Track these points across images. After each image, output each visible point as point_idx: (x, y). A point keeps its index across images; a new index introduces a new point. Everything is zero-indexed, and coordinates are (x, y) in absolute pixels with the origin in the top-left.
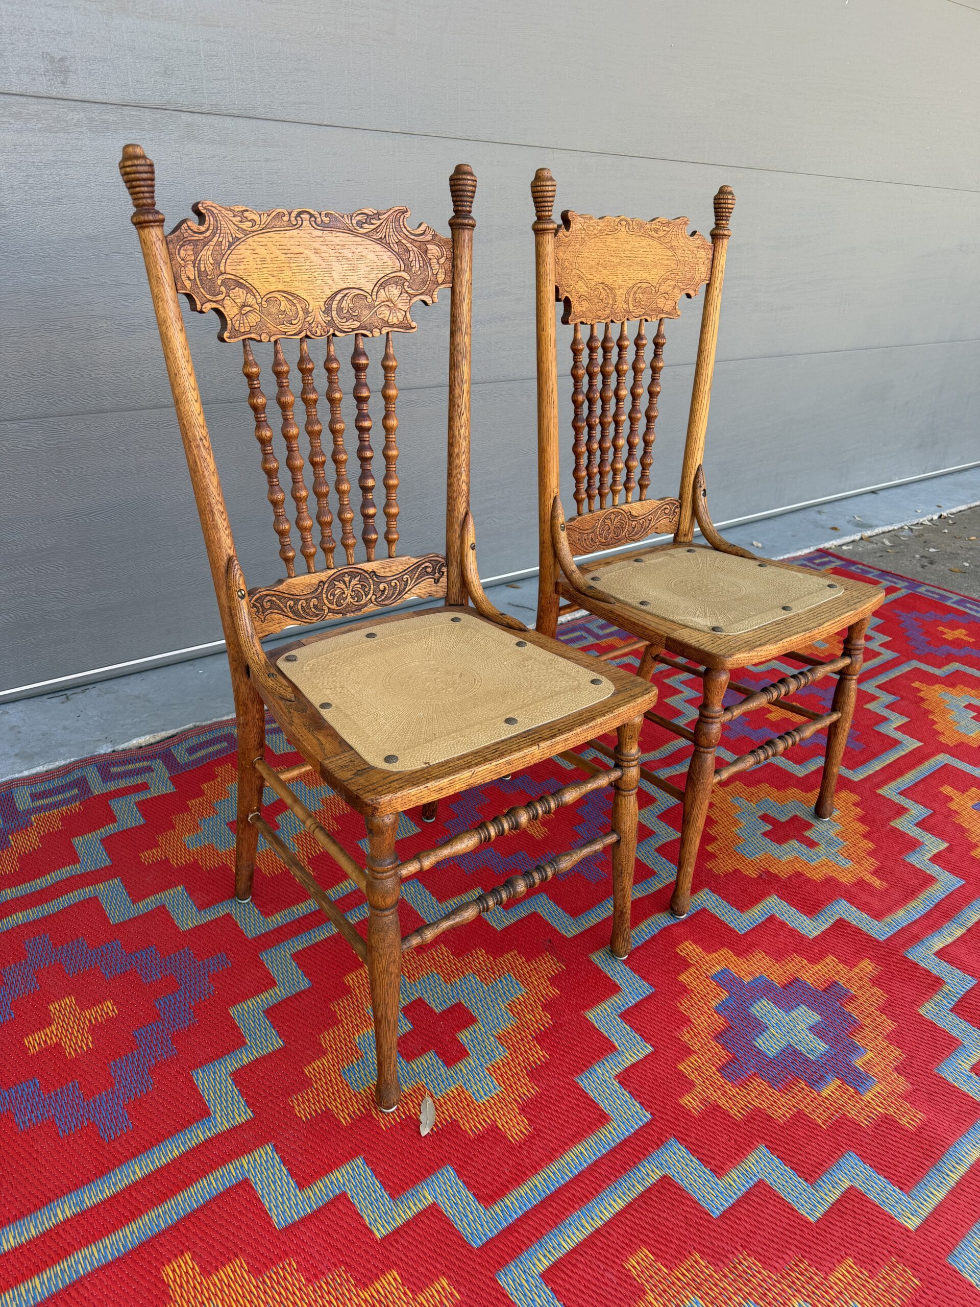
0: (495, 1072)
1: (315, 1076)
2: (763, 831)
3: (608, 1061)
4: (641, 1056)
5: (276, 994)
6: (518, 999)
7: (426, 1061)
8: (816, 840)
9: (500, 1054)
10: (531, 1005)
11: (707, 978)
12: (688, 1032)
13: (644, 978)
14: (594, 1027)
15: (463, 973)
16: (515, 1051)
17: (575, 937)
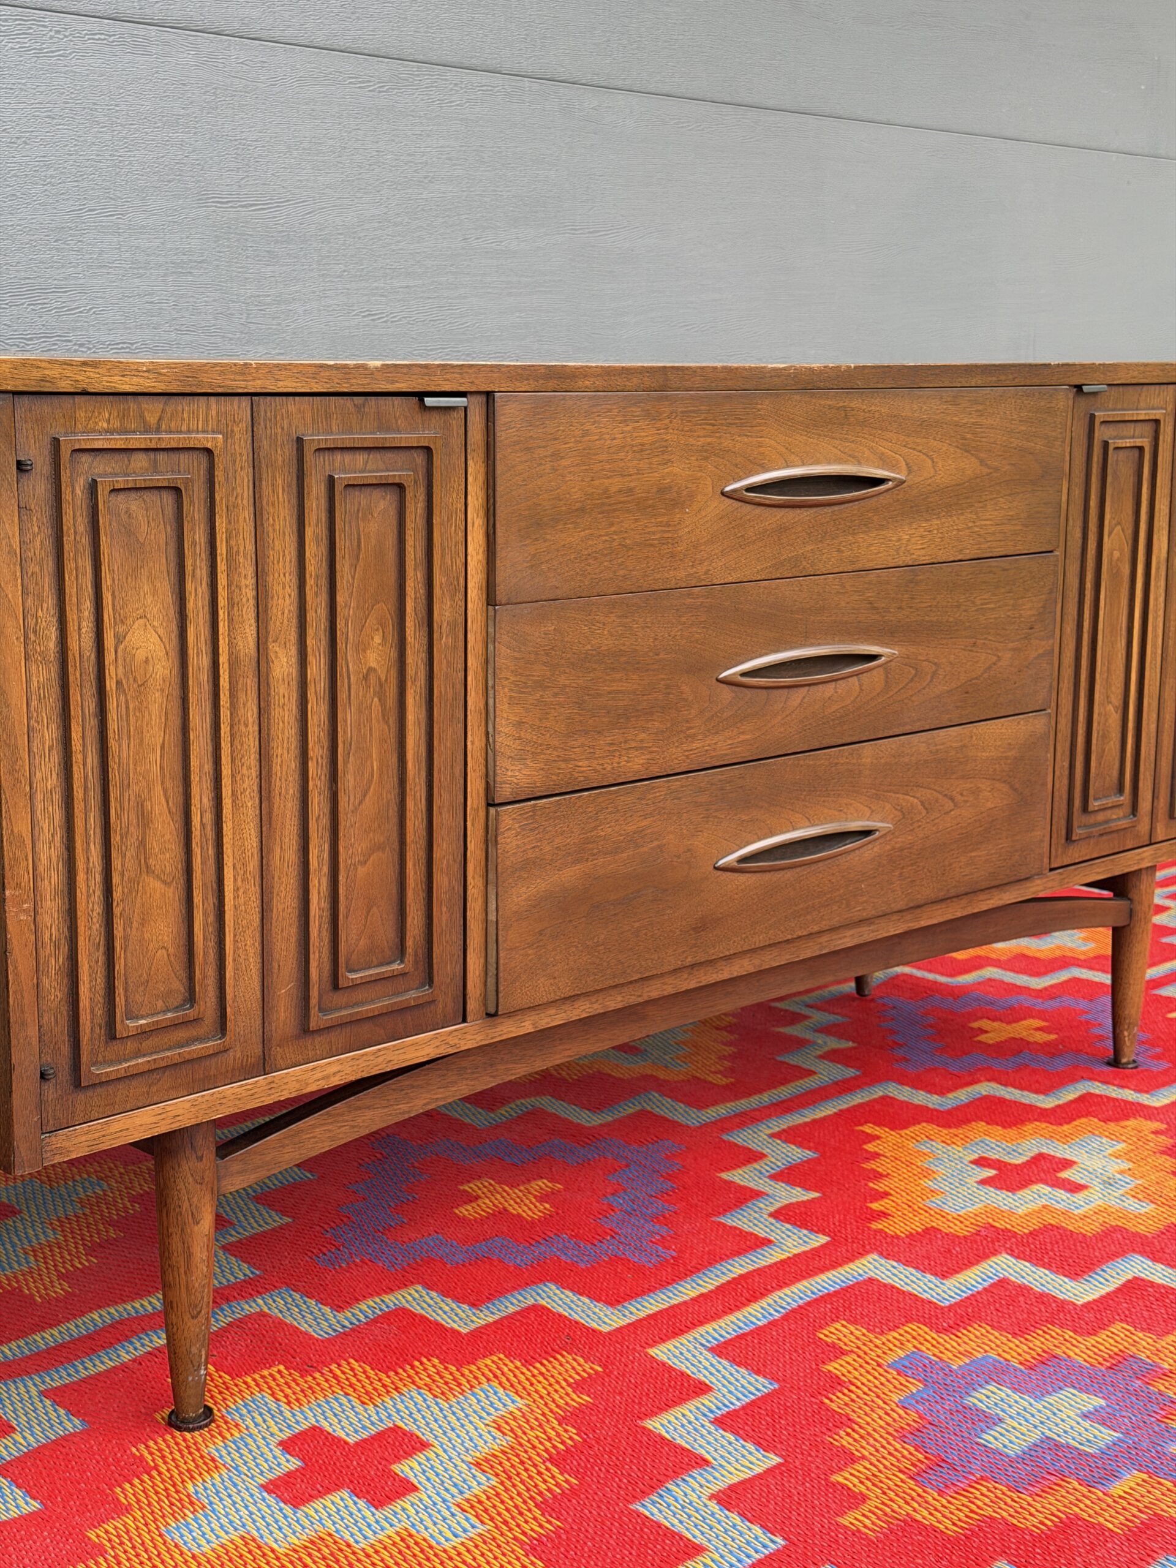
0: (472, 1507)
1: (110, 1540)
2: (980, 1178)
3: (694, 1478)
4: (758, 1470)
5: (15, 1443)
6: (511, 1413)
7: (333, 1503)
8: (1082, 1182)
9: (479, 1484)
10: (537, 1419)
11: (879, 1365)
12: (848, 1434)
13: (758, 1372)
14: (663, 1438)
15: (397, 1389)
16: (510, 1478)
17: (619, 1330)
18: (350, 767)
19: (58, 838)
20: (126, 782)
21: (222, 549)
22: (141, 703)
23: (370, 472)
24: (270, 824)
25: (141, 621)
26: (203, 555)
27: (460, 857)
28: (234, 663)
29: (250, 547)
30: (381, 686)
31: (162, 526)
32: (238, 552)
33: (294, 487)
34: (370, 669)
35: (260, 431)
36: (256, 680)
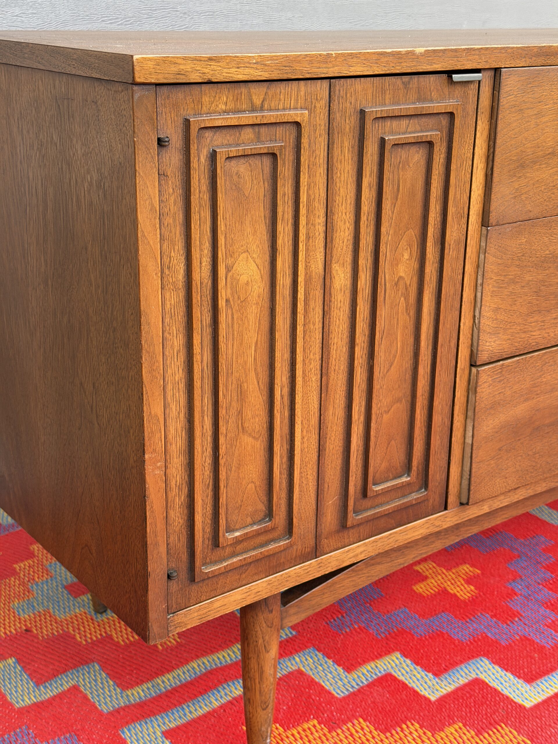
18: (382, 347)
19: (182, 415)
20: (230, 371)
21: (303, 198)
22: (242, 314)
23: (410, 133)
24: (327, 391)
25: (245, 255)
26: (290, 202)
27: (450, 403)
28: (308, 280)
29: (323, 195)
30: (406, 289)
31: (262, 183)
32: (314, 199)
33: (356, 148)
34: (401, 277)
35: (335, 106)
36: (322, 291)
